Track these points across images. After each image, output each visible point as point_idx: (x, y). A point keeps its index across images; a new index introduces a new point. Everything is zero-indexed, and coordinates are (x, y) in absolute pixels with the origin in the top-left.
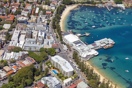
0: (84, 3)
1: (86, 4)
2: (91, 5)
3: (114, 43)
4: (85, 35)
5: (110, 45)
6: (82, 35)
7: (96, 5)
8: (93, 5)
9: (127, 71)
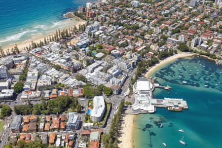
0: (204, 54)
1: (205, 56)
2: (209, 58)
3: (187, 108)
4: (164, 88)
5: (178, 108)
6: (160, 87)
7: (216, 60)
8: (212, 59)
9: (164, 144)
